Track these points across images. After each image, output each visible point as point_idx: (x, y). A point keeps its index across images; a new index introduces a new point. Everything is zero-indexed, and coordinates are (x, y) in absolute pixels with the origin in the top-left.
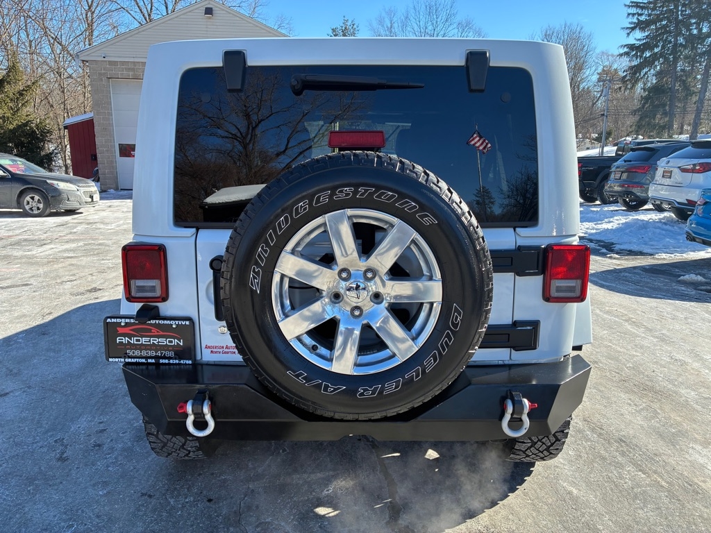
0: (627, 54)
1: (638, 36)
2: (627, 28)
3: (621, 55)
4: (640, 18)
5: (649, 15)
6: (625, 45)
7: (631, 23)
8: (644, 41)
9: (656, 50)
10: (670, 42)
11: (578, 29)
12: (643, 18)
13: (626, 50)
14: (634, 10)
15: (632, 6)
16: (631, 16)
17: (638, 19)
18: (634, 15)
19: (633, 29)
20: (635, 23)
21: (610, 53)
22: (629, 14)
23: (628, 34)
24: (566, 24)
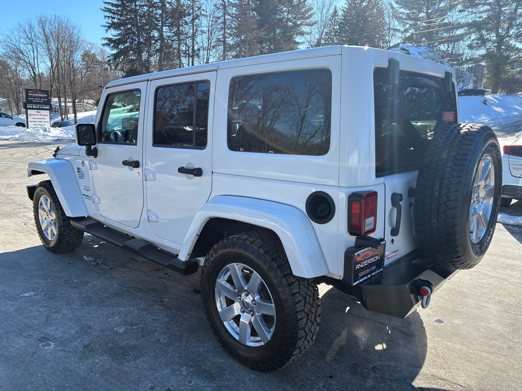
0: (108, 45)
1: (113, 33)
2: (105, 26)
3: (104, 45)
4: (113, 20)
5: (119, 19)
6: (106, 38)
7: (108, 23)
8: (118, 37)
9: (126, 45)
10: (135, 40)
11: (66, 20)
12: (115, 21)
13: (106, 41)
14: (108, 14)
15: (107, 11)
16: (107, 18)
17: (112, 21)
18: (109, 17)
19: (109, 27)
20: (110, 23)
21: (88, 42)
22: (105, 16)
23: (107, 31)
24: (55, 15)
